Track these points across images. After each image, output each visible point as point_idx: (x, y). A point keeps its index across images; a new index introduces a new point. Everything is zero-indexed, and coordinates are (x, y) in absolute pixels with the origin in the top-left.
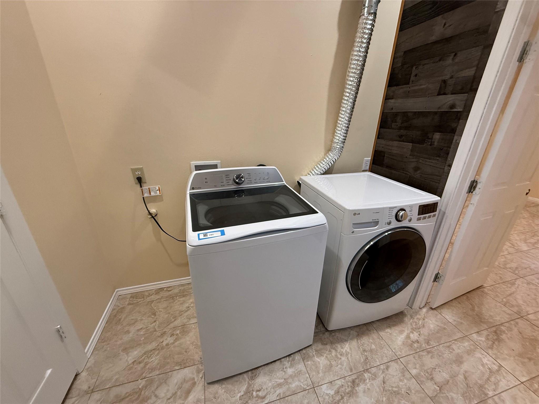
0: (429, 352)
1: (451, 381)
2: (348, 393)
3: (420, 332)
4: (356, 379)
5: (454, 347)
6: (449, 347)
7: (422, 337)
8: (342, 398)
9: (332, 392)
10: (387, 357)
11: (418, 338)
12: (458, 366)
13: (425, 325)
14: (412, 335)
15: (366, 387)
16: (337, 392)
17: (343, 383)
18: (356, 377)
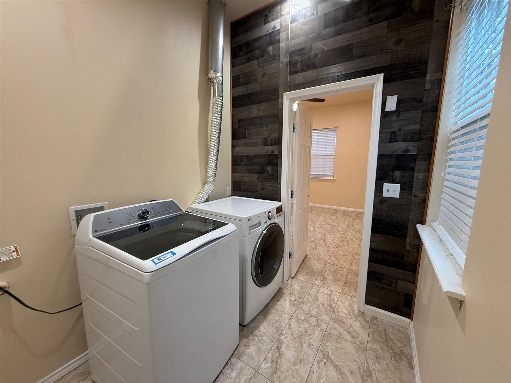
0: (303, 303)
1: (319, 311)
2: (278, 357)
3: (294, 294)
4: (278, 345)
5: (311, 292)
6: (309, 294)
7: (296, 296)
8: (277, 362)
9: (269, 364)
10: (286, 319)
11: (295, 298)
12: (318, 301)
13: (294, 289)
14: (291, 299)
15: (286, 345)
16: (272, 362)
17: (272, 353)
18: (277, 343)
